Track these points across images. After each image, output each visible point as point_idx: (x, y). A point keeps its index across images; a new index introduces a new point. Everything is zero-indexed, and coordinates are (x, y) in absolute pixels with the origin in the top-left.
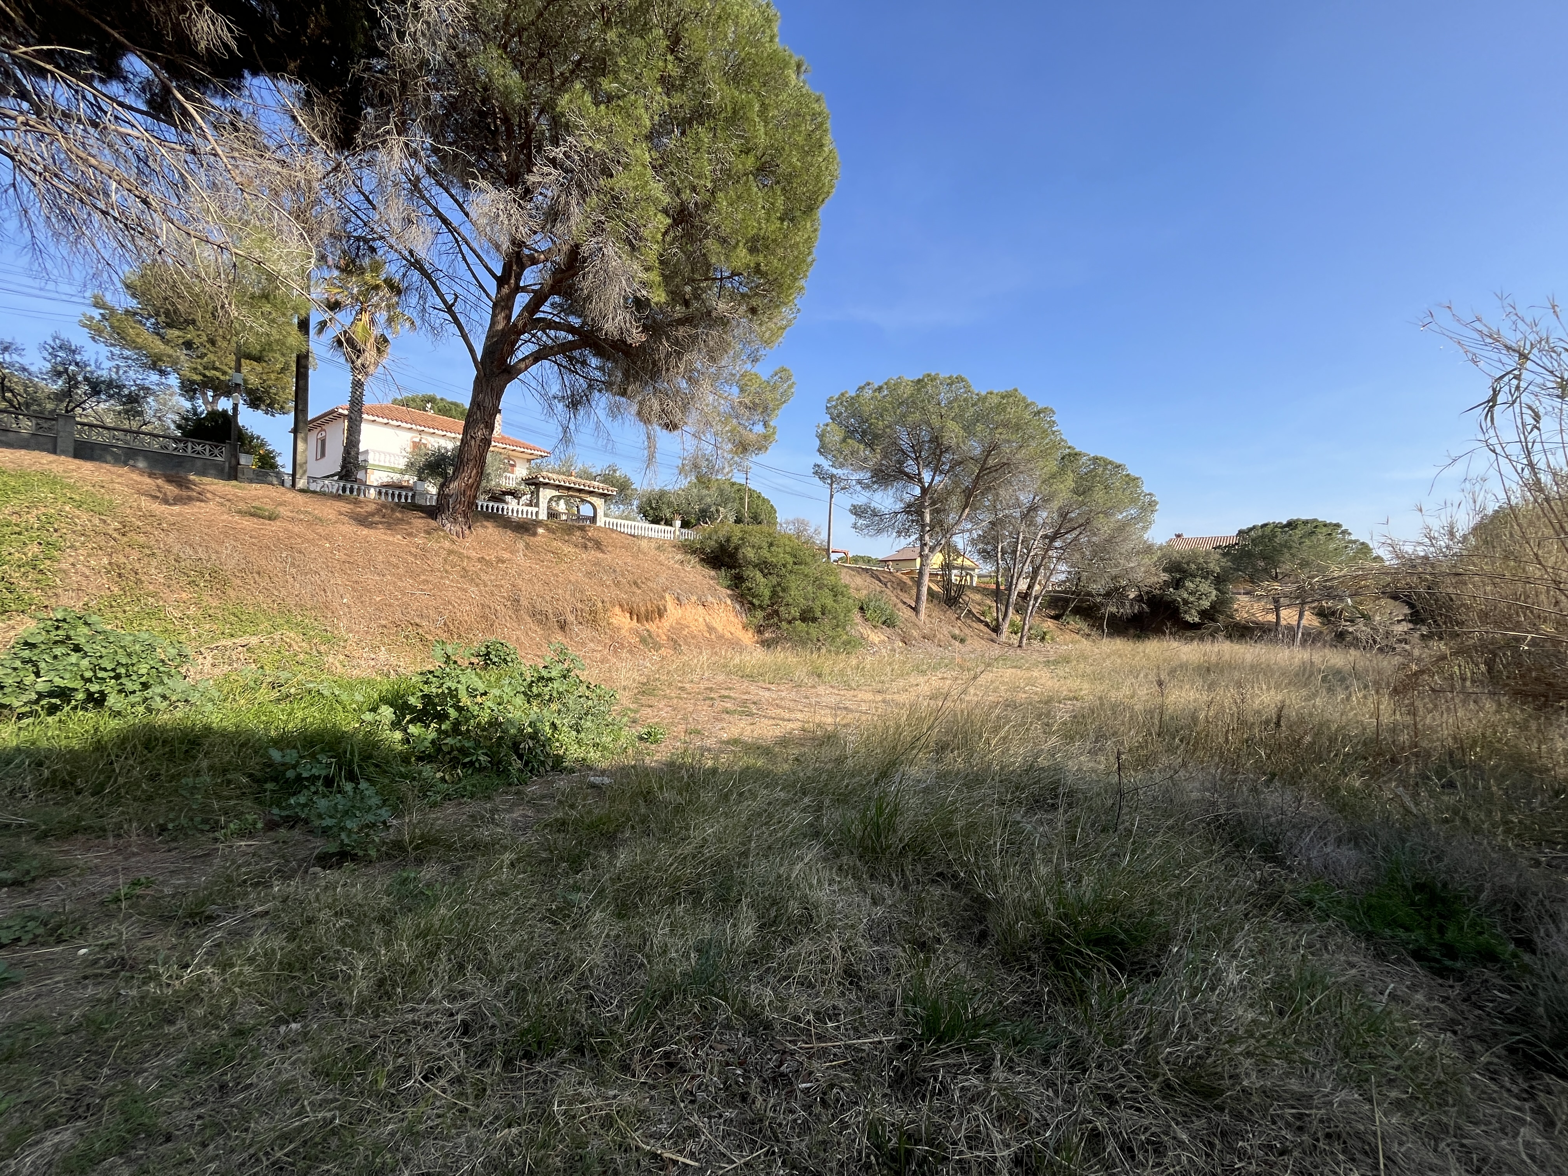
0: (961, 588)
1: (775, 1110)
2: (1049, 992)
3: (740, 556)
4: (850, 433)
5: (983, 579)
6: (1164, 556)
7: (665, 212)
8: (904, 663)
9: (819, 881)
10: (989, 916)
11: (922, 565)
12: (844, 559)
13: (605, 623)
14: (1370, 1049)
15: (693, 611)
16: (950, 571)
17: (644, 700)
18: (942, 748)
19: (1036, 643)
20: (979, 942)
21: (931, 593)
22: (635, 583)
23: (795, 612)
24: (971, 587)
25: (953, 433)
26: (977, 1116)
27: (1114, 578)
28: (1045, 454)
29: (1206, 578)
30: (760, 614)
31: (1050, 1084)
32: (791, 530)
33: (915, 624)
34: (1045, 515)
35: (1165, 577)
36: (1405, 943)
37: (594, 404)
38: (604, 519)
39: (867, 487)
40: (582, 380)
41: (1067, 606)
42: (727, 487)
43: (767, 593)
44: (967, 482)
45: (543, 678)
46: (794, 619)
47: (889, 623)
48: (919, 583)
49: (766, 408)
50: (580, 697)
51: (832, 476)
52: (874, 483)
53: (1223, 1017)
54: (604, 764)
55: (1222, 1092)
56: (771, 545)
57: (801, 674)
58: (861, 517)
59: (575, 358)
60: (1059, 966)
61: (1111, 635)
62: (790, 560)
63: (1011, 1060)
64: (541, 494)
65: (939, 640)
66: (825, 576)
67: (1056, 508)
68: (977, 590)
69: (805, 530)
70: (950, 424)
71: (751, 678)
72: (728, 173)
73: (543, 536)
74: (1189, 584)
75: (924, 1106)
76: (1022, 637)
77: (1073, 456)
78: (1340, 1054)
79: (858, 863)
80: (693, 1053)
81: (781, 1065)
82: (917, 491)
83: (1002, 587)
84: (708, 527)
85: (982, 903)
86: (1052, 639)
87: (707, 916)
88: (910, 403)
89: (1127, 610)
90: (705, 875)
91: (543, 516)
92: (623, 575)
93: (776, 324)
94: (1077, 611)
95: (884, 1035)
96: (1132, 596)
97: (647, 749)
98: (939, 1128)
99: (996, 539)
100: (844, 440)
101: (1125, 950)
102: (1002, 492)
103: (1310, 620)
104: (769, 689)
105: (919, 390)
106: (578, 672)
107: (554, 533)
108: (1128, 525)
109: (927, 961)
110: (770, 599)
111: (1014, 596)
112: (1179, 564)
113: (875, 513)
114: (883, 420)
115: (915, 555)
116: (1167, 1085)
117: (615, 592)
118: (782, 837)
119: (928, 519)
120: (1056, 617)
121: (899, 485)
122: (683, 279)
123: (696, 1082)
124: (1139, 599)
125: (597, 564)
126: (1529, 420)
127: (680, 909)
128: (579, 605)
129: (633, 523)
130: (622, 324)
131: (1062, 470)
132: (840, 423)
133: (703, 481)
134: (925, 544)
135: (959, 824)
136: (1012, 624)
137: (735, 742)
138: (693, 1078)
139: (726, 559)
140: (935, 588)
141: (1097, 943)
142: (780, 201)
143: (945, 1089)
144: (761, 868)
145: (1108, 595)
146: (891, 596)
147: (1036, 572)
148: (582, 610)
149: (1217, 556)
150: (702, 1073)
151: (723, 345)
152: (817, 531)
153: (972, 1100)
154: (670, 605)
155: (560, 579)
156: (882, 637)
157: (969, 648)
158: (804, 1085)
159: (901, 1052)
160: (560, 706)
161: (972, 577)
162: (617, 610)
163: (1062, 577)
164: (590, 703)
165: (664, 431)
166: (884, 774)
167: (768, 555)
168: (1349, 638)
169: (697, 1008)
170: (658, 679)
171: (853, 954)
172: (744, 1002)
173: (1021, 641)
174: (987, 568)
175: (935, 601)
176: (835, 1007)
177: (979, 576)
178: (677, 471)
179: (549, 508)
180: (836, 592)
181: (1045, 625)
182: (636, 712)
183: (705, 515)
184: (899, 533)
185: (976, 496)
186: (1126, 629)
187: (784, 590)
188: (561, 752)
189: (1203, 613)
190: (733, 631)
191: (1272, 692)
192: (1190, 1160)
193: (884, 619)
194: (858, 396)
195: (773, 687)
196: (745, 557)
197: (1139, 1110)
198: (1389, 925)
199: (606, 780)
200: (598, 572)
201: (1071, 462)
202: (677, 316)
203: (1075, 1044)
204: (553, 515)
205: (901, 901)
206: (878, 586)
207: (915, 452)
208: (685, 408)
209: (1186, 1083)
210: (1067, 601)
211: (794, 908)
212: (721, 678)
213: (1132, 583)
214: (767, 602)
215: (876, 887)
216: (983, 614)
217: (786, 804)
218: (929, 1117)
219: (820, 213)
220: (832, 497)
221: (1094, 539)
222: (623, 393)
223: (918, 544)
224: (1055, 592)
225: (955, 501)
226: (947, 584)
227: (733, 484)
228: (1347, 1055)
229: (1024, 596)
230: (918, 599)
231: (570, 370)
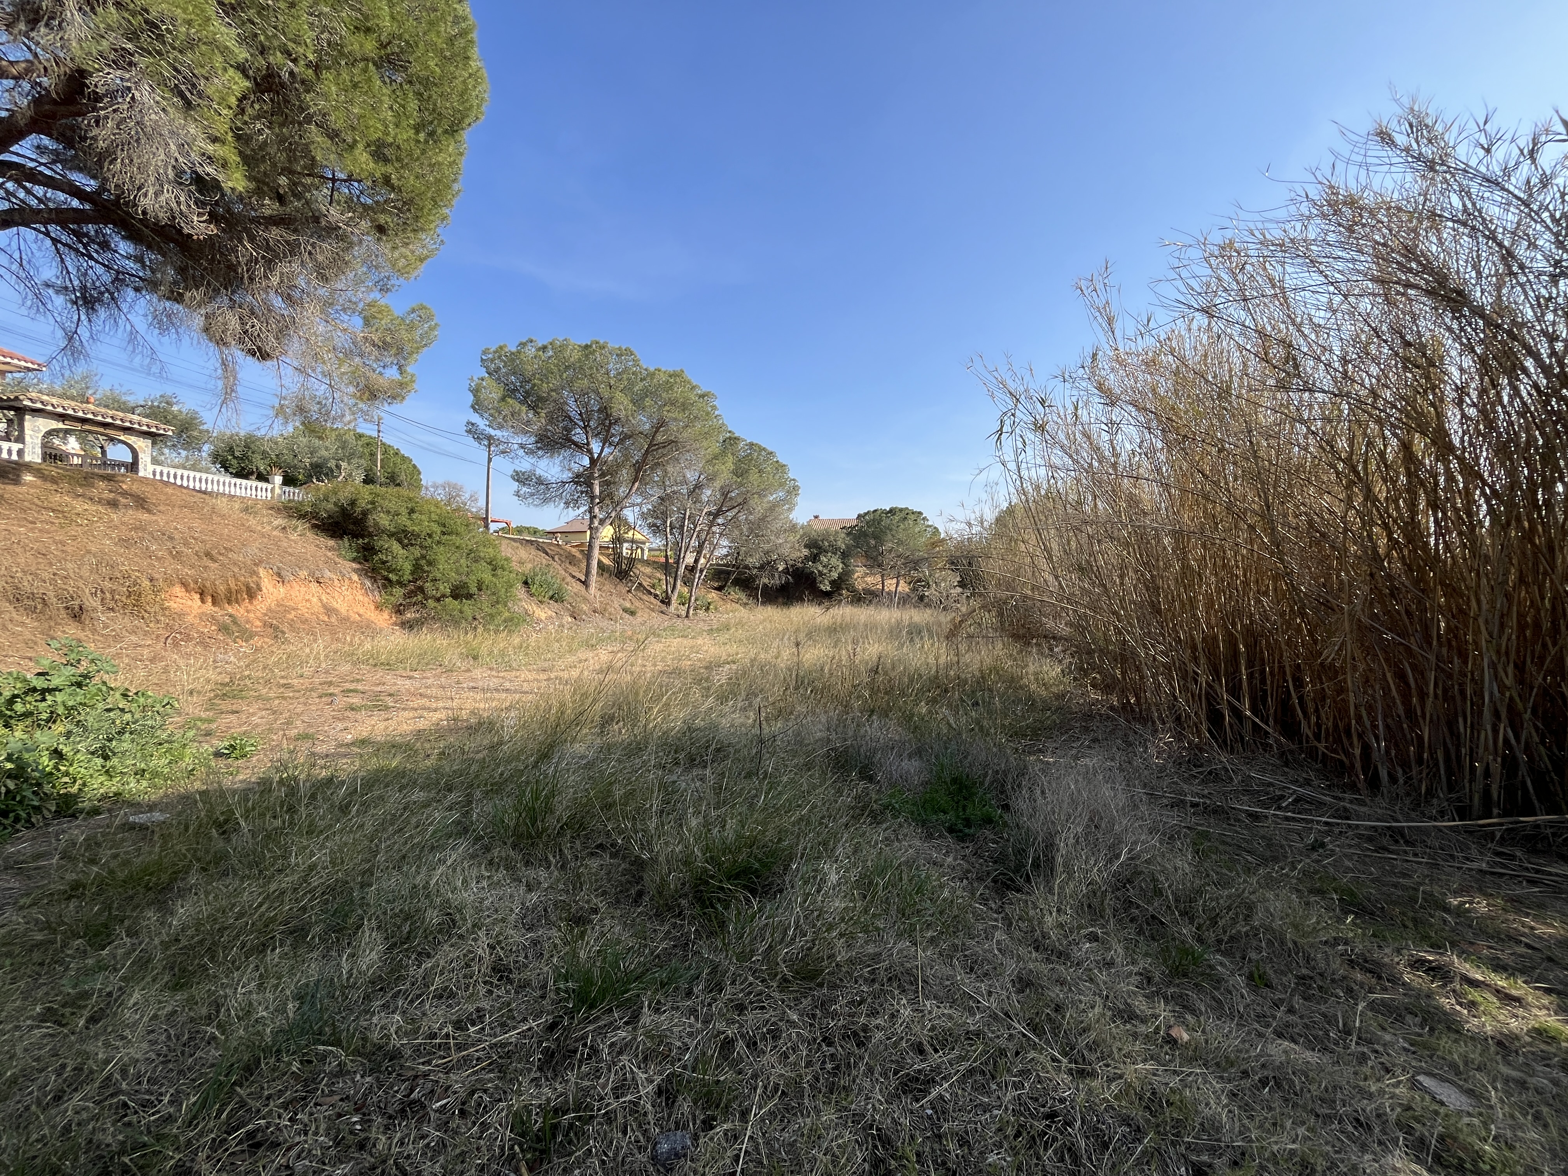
0: (631, 561)
1: (402, 1144)
2: (696, 930)
3: (371, 522)
4: (510, 392)
5: (652, 553)
6: (804, 534)
7: (242, 69)
8: (573, 638)
9: (465, 881)
10: (645, 876)
11: (591, 537)
12: (507, 530)
13: (157, 608)
14: (918, 907)
15: (303, 589)
16: (621, 544)
17: (226, 705)
18: (607, 720)
19: (701, 613)
20: (636, 902)
21: (601, 566)
22: (208, 554)
23: (445, 588)
24: (642, 561)
25: (622, 405)
26: (624, 1066)
27: (767, 553)
28: (706, 435)
29: (835, 554)
30: (399, 592)
31: (693, 1011)
32: (441, 496)
33: (585, 599)
34: (709, 492)
35: (806, 552)
36: (943, 823)
37: (124, 307)
38: (151, 468)
39: (530, 452)
40: (100, 269)
41: (729, 579)
42: (350, 438)
43: (408, 567)
44: (637, 456)
45: (34, 690)
46: (444, 596)
47: (557, 597)
48: (588, 557)
49: (400, 350)
50: (109, 710)
51: (490, 438)
52: (539, 448)
53: (826, 912)
54: (154, 796)
55: (823, 970)
56: (412, 511)
57: (452, 657)
58: (524, 484)
59: (86, 235)
60: (704, 906)
61: (763, 603)
62: (437, 529)
63: (659, 1002)
64: (27, 424)
65: (610, 614)
66: (481, 548)
67: (718, 487)
68: (648, 563)
69: (458, 495)
70: (619, 395)
71: (388, 666)
72: (337, 47)
73: (31, 485)
74: (824, 559)
75: (571, 1076)
76: (689, 607)
77: (732, 441)
78: (900, 916)
79: (512, 853)
80: (290, 1120)
81: (412, 1091)
82: (586, 462)
83: (671, 561)
84: (323, 486)
85: (639, 864)
86: (716, 609)
87: (315, 954)
88: (578, 369)
89: (776, 581)
90: (312, 908)
91: (33, 455)
92: (186, 544)
93: (413, 252)
94: (738, 582)
95: (534, 1020)
96: (781, 569)
97: (228, 766)
98: (586, 1091)
99: (665, 515)
100: (503, 399)
101: (757, 877)
102: (670, 469)
103: (904, 587)
104: (410, 678)
105: (587, 356)
106: (106, 677)
107: (57, 483)
108: (778, 506)
109: (582, 935)
110: (412, 573)
111: (682, 569)
112: (816, 541)
113: (540, 481)
114: (548, 383)
115: (585, 527)
116: (785, 979)
117: (172, 567)
118: (419, 843)
119: (597, 491)
120: (719, 589)
121: (568, 453)
122: (274, 165)
123: (293, 1153)
124: (786, 571)
125: (139, 527)
126: (1020, 445)
127: (273, 957)
128: (107, 584)
129: (204, 476)
130: (174, 205)
131: (723, 453)
132: (499, 379)
133: (311, 428)
134: (595, 517)
135: (618, 792)
136: (680, 596)
137: (363, 742)
138: (289, 1149)
139: (351, 527)
140: (606, 561)
141: (737, 876)
142: (413, 105)
143: (595, 1051)
144: (392, 882)
145: (762, 568)
146: (558, 569)
147: (701, 546)
148: (112, 592)
149: (843, 535)
150: (303, 1138)
151: (339, 264)
152: (473, 498)
153: (620, 1053)
154: (267, 582)
155: (69, 549)
156: (550, 613)
157: (639, 620)
158: (438, 1104)
159: (551, 1032)
160: (70, 727)
161: (642, 550)
162: (178, 590)
163: (724, 551)
164: (128, 717)
165: (249, 358)
166: (545, 756)
167: (408, 523)
168: (926, 600)
169: (295, 1067)
170: (249, 677)
171: (502, 948)
172: (365, 1039)
173: (688, 612)
174: (657, 542)
175: (606, 575)
176: (478, 1010)
177: (650, 550)
178: (272, 413)
179: (44, 446)
180: (494, 566)
181: (709, 596)
182: (210, 721)
183: (319, 470)
184: (567, 503)
185: (645, 471)
186: (776, 598)
187: (430, 563)
188: (74, 790)
189: (833, 583)
190: (361, 612)
191: (876, 646)
192: (798, 1034)
193: (551, 593)
194: (519, 352)
195: (416, 675)
196: (376, 524)
197: (763, 1008)
198: (935, 813)
199: (157, 816)
200: (142, 539)
201: (731, 445)
202: (268, 212)
203: (714, 970)
204: (52, 456)
205: (558, 881)
206: (544, 559)
207: (583, 420)
208: (282, 333)
209: (798, 973)
210: (729, 573)
211: (433, 917)
212: (346, 668)
213: (781, 558)
214: (407, 577)
215: (531, 873)
216: (653, 587)
217: (426, 805)
218: (577, 1084)
219: (465, 135)
220: (490, 460)
221: (751, 517)
222: (178, 299)
223: (587, 517)
224: (718, 565)
225: (625, 474)
226: (617, 557)
227: (360, 436)
228: (904, 915)
229: (691, 569)
230: (588, 574)
231: (77, 250)
